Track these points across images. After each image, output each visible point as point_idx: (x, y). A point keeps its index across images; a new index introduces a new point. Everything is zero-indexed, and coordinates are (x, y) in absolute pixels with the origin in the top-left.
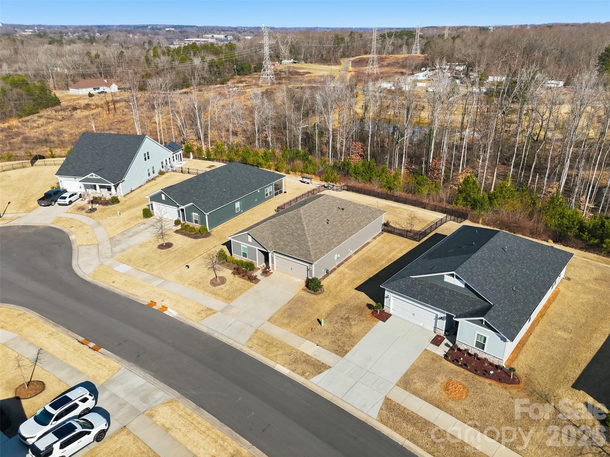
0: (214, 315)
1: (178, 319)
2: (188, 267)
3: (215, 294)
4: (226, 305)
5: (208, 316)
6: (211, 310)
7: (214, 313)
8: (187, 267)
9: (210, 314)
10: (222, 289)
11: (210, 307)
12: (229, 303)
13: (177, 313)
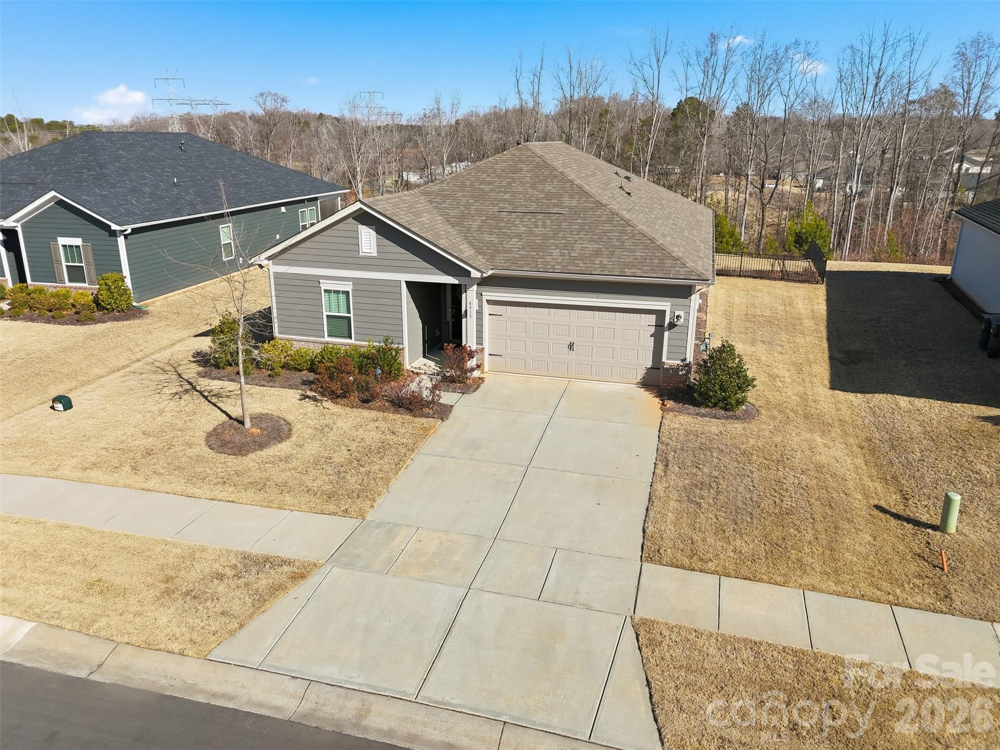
0: (303, 590)
1: (47, 666)
2: (67, 404)
3: (261, 486)
4: (348, 524)
5: (261, 601)
6: (264, 562)
7: (299, 576)
8: (60, 407)
9: (277, 589)
10: (287, 459)
11: (257, 550)
12: (362, 515)
13: (29, 626)
